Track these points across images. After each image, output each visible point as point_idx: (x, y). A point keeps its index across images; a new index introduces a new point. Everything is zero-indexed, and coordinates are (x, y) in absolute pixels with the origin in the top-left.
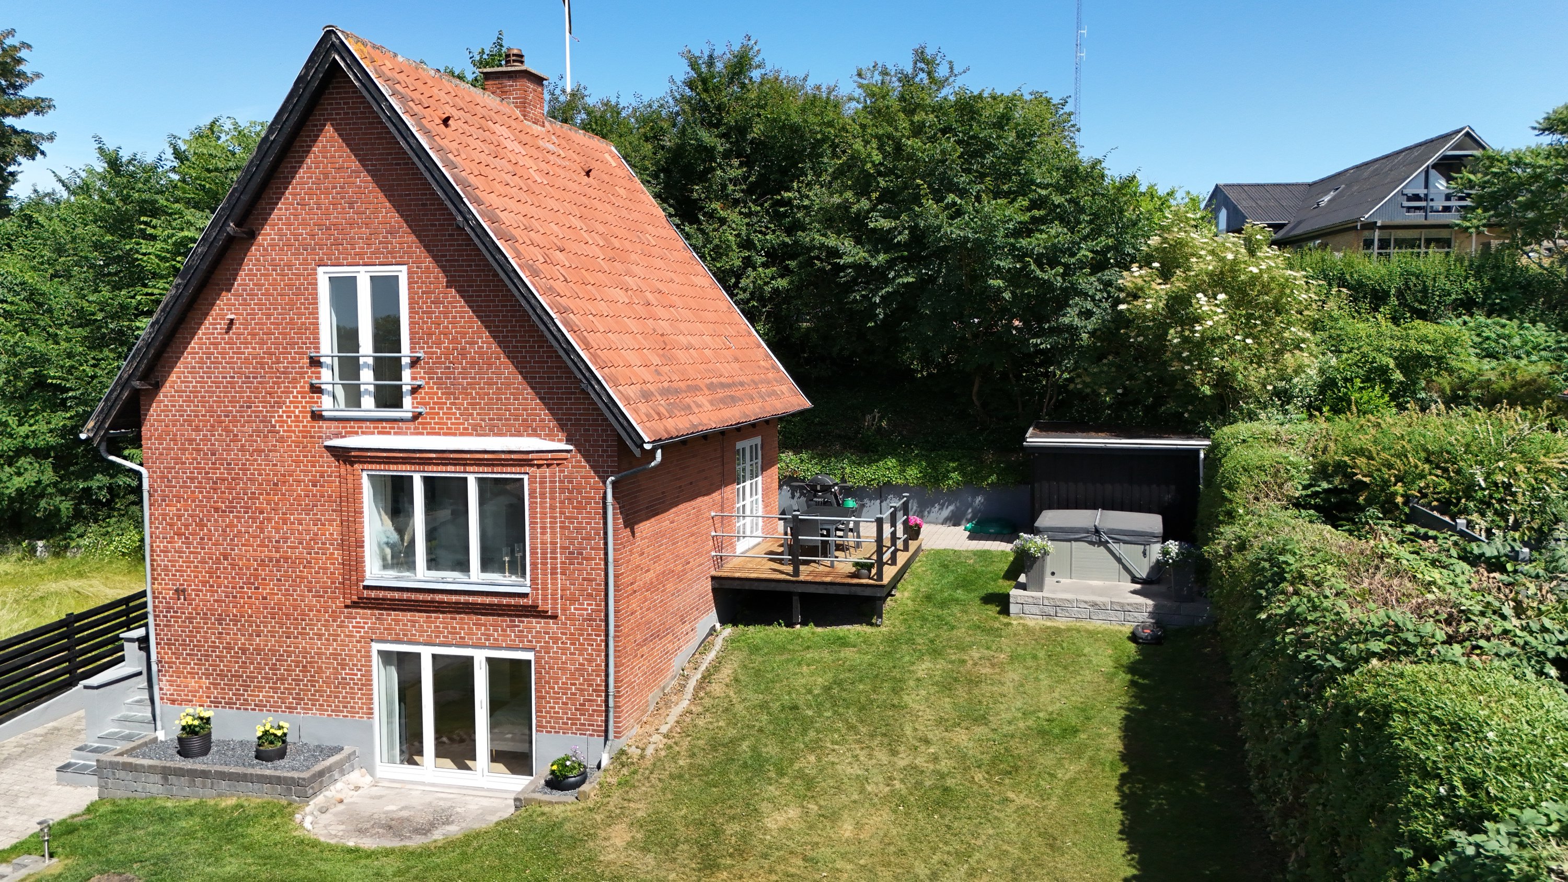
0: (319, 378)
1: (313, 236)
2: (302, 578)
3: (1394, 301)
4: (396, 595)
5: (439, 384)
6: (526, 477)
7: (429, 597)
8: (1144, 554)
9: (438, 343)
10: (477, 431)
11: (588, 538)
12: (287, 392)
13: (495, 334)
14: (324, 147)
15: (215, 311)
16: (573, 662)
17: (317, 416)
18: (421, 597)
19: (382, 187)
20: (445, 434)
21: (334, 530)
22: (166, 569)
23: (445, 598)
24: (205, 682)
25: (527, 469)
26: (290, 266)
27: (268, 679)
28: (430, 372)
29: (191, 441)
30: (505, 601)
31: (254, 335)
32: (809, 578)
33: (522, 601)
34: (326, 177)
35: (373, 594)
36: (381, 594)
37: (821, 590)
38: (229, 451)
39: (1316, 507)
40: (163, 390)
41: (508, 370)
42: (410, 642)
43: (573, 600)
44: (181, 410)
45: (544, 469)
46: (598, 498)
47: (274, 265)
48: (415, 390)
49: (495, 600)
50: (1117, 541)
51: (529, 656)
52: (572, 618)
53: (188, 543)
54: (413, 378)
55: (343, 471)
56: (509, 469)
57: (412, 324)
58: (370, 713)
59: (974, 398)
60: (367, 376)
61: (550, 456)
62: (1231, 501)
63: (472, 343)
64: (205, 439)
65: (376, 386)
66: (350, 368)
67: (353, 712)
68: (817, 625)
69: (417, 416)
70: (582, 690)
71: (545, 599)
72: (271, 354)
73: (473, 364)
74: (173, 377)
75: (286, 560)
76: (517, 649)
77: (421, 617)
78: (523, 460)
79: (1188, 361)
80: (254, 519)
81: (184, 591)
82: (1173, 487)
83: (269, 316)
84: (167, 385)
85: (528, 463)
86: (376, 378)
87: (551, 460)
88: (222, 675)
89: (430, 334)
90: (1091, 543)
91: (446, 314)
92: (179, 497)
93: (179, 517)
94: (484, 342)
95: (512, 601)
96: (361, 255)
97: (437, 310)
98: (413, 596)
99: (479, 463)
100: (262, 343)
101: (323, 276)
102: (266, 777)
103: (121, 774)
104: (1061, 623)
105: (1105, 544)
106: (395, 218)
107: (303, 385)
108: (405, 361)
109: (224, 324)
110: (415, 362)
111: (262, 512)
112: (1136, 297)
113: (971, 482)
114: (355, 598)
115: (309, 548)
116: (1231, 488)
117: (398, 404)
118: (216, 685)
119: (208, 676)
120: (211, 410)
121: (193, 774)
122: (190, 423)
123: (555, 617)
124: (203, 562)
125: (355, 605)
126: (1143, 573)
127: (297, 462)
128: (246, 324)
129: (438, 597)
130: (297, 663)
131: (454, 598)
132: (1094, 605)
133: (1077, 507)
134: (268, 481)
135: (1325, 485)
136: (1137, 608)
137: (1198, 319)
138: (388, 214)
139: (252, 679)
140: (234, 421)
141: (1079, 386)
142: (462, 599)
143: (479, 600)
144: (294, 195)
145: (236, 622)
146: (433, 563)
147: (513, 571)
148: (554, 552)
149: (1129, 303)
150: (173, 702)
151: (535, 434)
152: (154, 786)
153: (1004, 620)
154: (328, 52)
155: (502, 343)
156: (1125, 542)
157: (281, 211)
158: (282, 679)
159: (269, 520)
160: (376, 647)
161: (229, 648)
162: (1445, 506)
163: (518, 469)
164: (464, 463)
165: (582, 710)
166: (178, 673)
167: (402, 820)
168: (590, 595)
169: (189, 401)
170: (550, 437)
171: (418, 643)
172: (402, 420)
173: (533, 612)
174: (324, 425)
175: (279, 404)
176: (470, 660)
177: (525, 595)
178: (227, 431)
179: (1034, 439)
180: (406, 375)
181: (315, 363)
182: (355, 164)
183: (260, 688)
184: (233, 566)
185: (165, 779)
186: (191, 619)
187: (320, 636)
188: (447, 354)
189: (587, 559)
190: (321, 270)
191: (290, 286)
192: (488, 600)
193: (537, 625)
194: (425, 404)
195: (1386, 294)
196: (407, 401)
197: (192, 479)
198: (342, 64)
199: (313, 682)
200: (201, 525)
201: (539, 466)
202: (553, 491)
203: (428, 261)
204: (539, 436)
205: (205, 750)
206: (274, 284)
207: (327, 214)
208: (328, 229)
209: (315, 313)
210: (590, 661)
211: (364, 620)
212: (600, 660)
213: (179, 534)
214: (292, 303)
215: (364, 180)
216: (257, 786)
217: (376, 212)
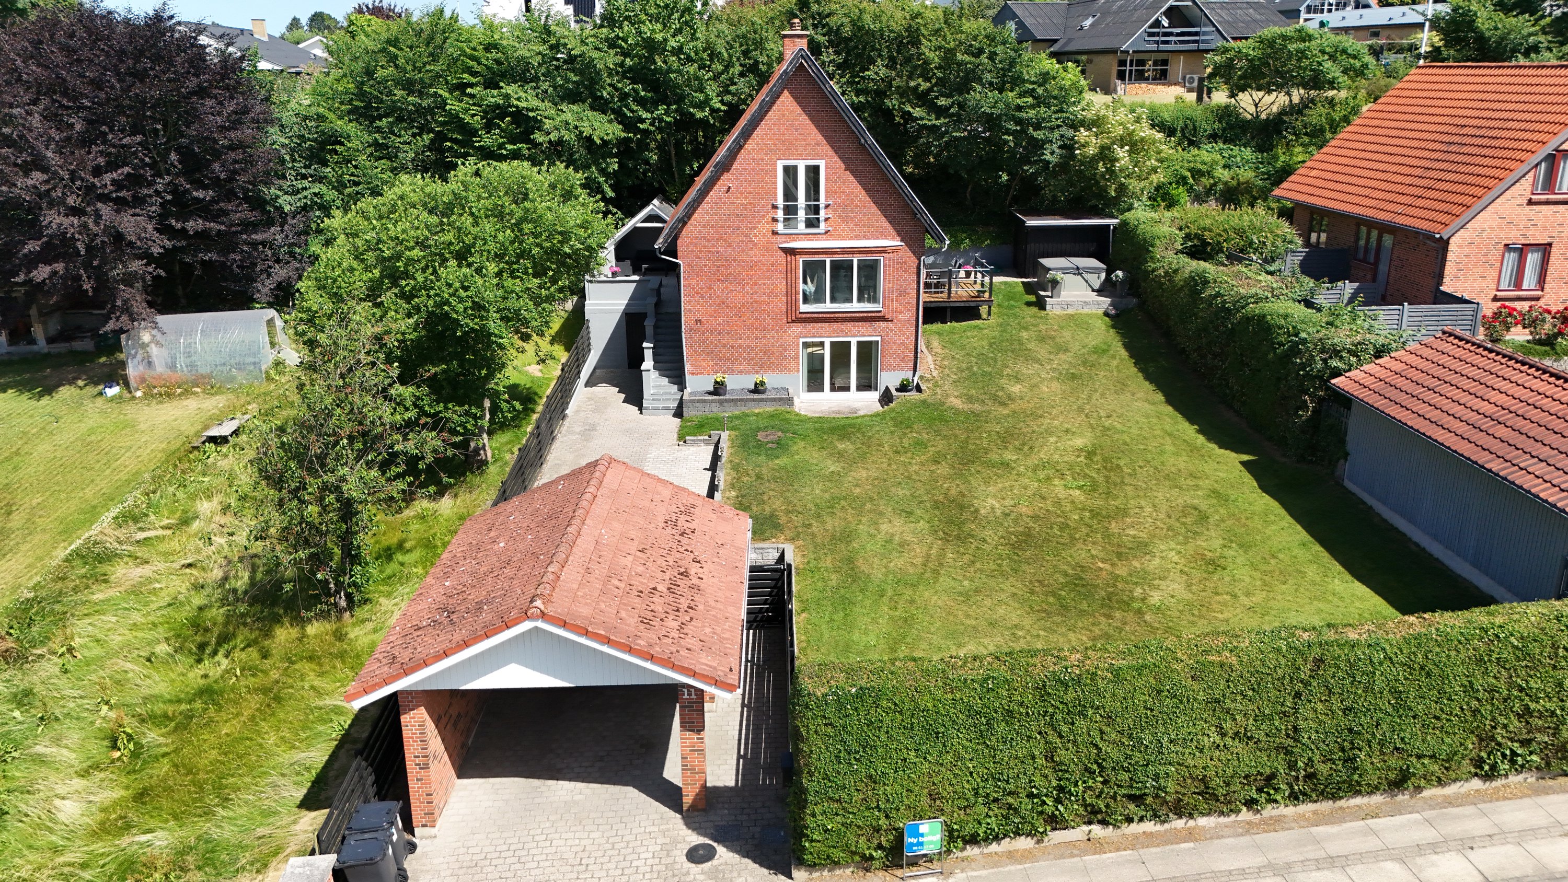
0: (776, 214)
1: (775, 145)
2: (764, 310)
4: (814, 315)
5: (839, 216)
6: (882, 258)
7: (831, 315)
8: (1096, 278)
9: (840, 197)
10: (857, 237)
11: (909, 285)
12: (759, 222)
13: (868, 192)
14: (784, 102)
15: (721, 182)
16: (900, 340)
17: (775, 233)
18: (824, 316)
19: (813, 122)
20: (842, 240)
21: (783, 287)
22: (690, 310)
24: (711, 363)
25: (883, 255)
26: (762, 160)
28: (835, 211)
29: (705, 247)
30: (868, 315)
31: (741, 194)
32: (952, 300)
33: (877, 315)
34: (783, 117)
35: (801, 316)
36: (805, 316)
37: (962, 305)
38: (726, 251)
40: (690, 222)
41: (874, 209)
42: (820, 337)
43: (901, 312)
44: (700, 231)
45: (891, 254)
46: (915, 265)
47: (754, 160)
48: (826, 219)
49: (864, 315)
50: (1085, 272)
51: (879, 339)
52: (899, 320)
53: (703, 298)
54: (826, 214)
55: (788, 259)
56: (875, 255)
57: (826, 188)
58: (798, 370)
60: (802, 214)
61: (893, 248)
62: (1153, 252)
63: (857, 197)
64: (713, 246)
65: (806, 218)
66: (790, 210)
67: (790, 371)
68: (956, 322)
69: (826, 232)
70: (903, 352)
71: (888, 313)
72: (751, 203)
73: (857, 206)
74: (696, 215)
75: (756, 302)
76: (872, 336)
77: (826, 325)
78: (882, 251)
80: (739, 284)
81: (699, 320)
82: (1095, 244)
83: (750, 185)
85: (885, 252)
86: (806, 214)
87: (895, 250)
88: (720, 359)
89: (835, 193)
90: (1072, 273)
91: (844, 183)
92: (697, 275)
93: (698, 285)
94: (863, 196)
95: (872, 315)
96: (801, 155)
97: (839, 181)
98: (821, 316)
99: (860, 252)
100: (746, 197)
101: (780, 165)
102: (773, 398)
104: (1070, 311)
105: (1080, 274)
106: (819, 137)
107: (768, 218)
108: (822, 206)
109: (725, 188)
110: (827, 206)
111: (743, 280)
114: (793, 318)
115: (769, 296)
117: (818, 226)
118: (716, 364)
119: (712, 360)
120: (717, 231)
121: (735, 401)
122: (704, 237)
123: (891, 320)
124: (710, 305)
125: (793, 321)
126: (1097, 287)
127: (764, 255)
128: (737, 189)
129: (837, 315)
130: (761, 350)
131: (843, 315)
132: (1085, 302)
134: (747, 265)
135: (1191, 244)
138: (816, 135)
139: (737, 360)
140: (730, 237)
142: (847, 315)
143: (856, 315)
144: (766, 126)
145: (728, 333)
146: (833, 299)
147: (869, 301)
148: (893, 291)
149: (1079, 150)
150: (693, 374)
151: (886, 238)
152: (715, 408)
153: (1046, 313)
154: (799, 59)
155: (872, 197)
156: (1090, 273)
157: (758, 133)
158: (753, 359)
159: (747, 284)
160: (802, 340)
161: (724, 346)
163: (879, 255)
164: (853, 253)
165: (904, 360)
166: (696, 360)
168: (908, 309)
169: (704, 227)
170: (893, 239)
171: (824, 337)
172: (819, 234)
173: (883, 319)
174: (778, 237)
175: (755, 228)
176: (850, 342)
177: (879, 312)
178: (726, 241)
179: (1032, 222)
180: (822, 212)
181: (775, 207)
182: (799, 110)
184: (727, 306)
185: (716, 404)
186: (703, 333)
187: (773, 337)
188: (844, 203)
189: (908, 294)
190: (778, 162)
191: (762, 170)
192: (860, 315)
193: (883, 324)
194: (831, 226)
196: (822, 225)
197: (705, 266)
198: (806, 66)
199: (769, 359)
200: (710, 288)
201: (888, 253)
202: (893, 264)
203: (836, 158)
204: (888, 239)
206: (754, 169)
207: (783, 134)
208: (784, 142)
209: (774, 183)
210: (908, 338)
211: (797, 328)
212: (913, 338)
213: (698, 293)
214: (763, 178)
215: (804, 119)
216: (761, 404)
217: (810, 134)
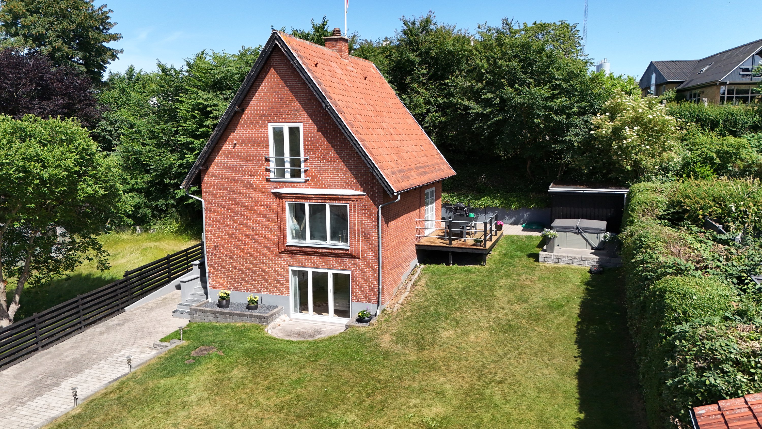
0: (269, 166)
1: (266, 111)
2: (262, 242)
3: (721, 126)
4: (299, 249)
5: (315, 168)
6: (348, 205)
7: (311, 250)
8: (597, 238)
9: (315, 153)
10: (329, 187)
11: (372, 228)
12: (257, 171)
14: (271, 76)
15: (229, 140)
16: (366, 275)
17: (268, 181)
18: (308, 250)
19: (292, 93)
20: (317, 188)
21: (275, 224)
22: (211, 238)
23: (317, 250)
24: (226, 281)
25: (349, 202)
26: (258, 122)
27: (250, 280)
28: (312, 164)
29: (220, 189)
30: (340, 252)
31: (244, 149)
32: (456, 246)
33: (346, 252)
34: (272, 88)
35: (290, 248)
36: (293, 248)
37: (461, 251)
38: (234, 193)
39: (668, 219)
40: (210, 170)
41: (341, 164)
42: (304, 267)
43: (366, 252)
44: (216, 177)
45: (355, 202)
46: (375, 213)
47: (252, 123)
48: (306, 171)
49: (336, 251)
50: (586, 232)
51: (349, 273)
52: (365, 259)
53: (219, 229)
54: (305, 167)
55: (278, 201)
56: (342, 202)
57: (304, 145)
58: (288, 293)
59: (528, 170)
60: (287, 166)
61: (357, 197)
62: (632, 216)
63: (328, 153)
64: (226, 189)
65: (291, 169)
66: (280, 162)
67: (282, 293)
68: (459, 265)
69: (306, 181)
70: (369, 286)
71: (355, 251)
72: (250, 156)
73: (328, 161)
74: (213, 165)
75: (256, 235)
76: (345, 270)
77: (308, 257)
78: (347, 198)
79: (620, 156)
80: (244, 219)
81: (218, 246)
82: (613, 210)
83: (250, 142)
84: (211, 168)
85: (349, 199)
86: (291, 167)
87: (357, 198)
88: (232, 278)
89: (312, 150)
90: (575, 233)
91: (318, 142)
92: (216, 211)
93: (216, 218)
94: (332, 153)
95: (343, 252)
96: (285, 119)
97: (314, 140)
98: (305, 249)
99: (330, 199)
100: (247, 152)
101: (270, 127)
102: (253, 315)
103: (199, 313)
104: (560, 265)
105: (581, 233)
106: (298, 105)
107: (263, 169)
108: (302, 160)
109: (232, 145)
110: (306, 160)
111: (247, 217)
112: (598, 128)
113: (524, 207)
114: (283, 250)
115: (265, 231)
116: (632, 211)
117: (300, 176)
118: (230, 282)
119: (227, 278)
120: (228, 178)
121: (225, 314)
122: (220, 182)
123: (359, 258)
124: (225, 235)
125: (283, 252)
126: (596, 245)
127: (261, 198)
128: (241, 145)
129: (315, 250)
130: (261, 274)
131: (321, 250)
132: (575, 258)
133: (570, 218)
134: (249, 205)
135: (672, 210)
136: (593, 259)
137: (625, 138)
138: (295, 103)
139: (244, 280)
140: (237, 182)
141: (573, 166)
142: (324, 251)
143: (330, 251)
144: (259, 95)
145: (237, 258)
146: (312, 237)
147: (342, 241)
148: (358, 233)
149: (595, 130)
150: (214, 288)
151: (351, 188)
152: (211, 318)
153: (536, 263)
154: (274, 41)
155: (339, 153)
156: (589, 233)
157: (254, 101)
158: (255, 280)
159: (250, 220)
160: (291, 268)
161: (235, 268)
162: (719, 220)
163: (345, 202)
164: (325, 199)
165: (369, 293)
166: (216, 277)
167: (303, 333)
168: (372, 250)
169: (220, 174)
170: (357, 189)
171: (307, 267)
172: (301, 182)
173: (351, 256)
174: (271, 184)
175: (254, 176)
176: (327, 274)
177: (348, 250)
178: (234, 186)
179: (553, 188)
180: (302, 165)
181: (268, 160)
182: (282, 84)
183: (247, 283)
184: (236, 237)
185: (215, 315)
186: (220, 257)
187: (269, 264)
188: (318, 158)
189: (371, 236)
190: (269, 124)
191: (258, 130)
192: (333, 251)
193: (352, 261)
194: (309, 176)
195: (718, 123)
196: (303, 175)
197: (221, 204)
198: (279, 45)
199: (267, 281)
200: (224, 221)
201: (353, 201)
202: (358, 211)
203: (311, 122)
204: (353, 189)
205: (228, 306)
206: (252, 129)
207: (272, 102)
208: (272, 108)
209: (267, 141)
210: (372, 275)
211: (287, 258)
212: (376, 275)
213: (216, 225)
214: (258, 137)
215: (286, 90)
216: (249, 319)
217: (291, 102)
